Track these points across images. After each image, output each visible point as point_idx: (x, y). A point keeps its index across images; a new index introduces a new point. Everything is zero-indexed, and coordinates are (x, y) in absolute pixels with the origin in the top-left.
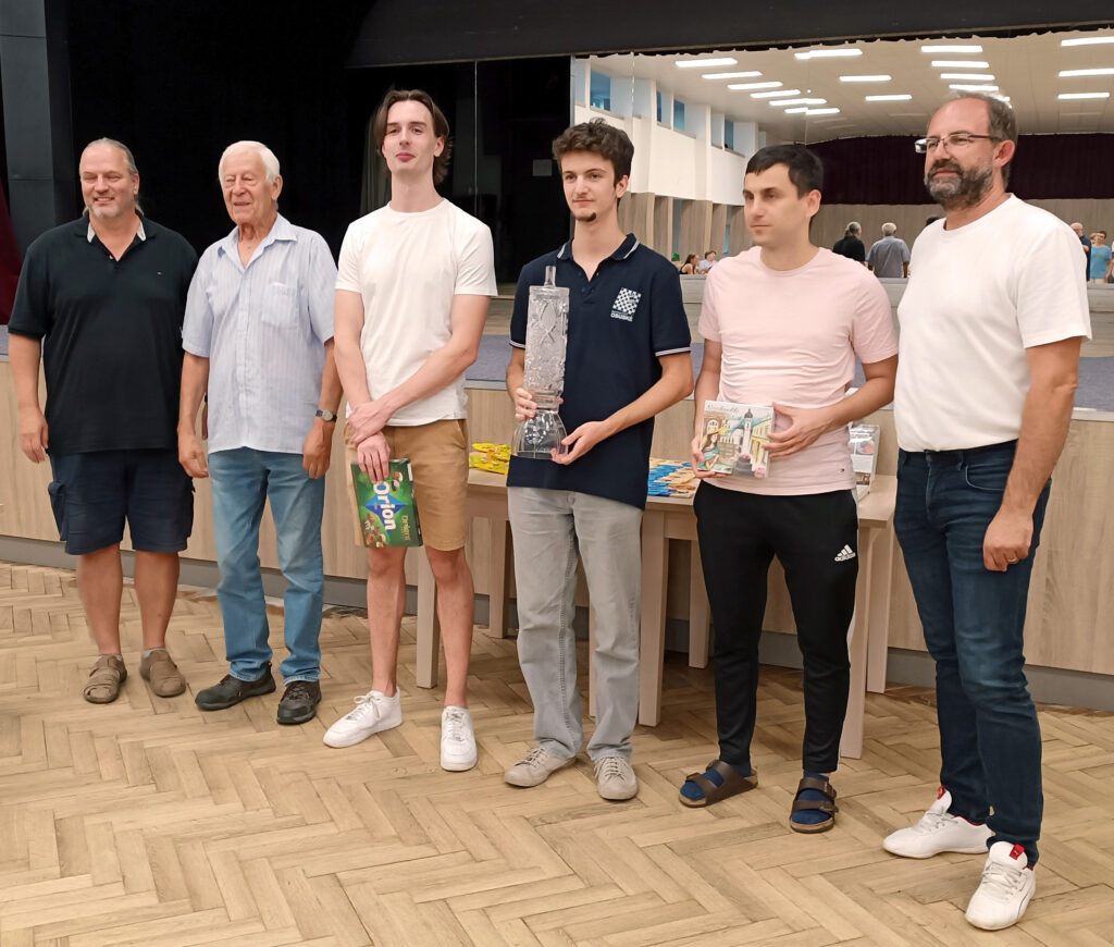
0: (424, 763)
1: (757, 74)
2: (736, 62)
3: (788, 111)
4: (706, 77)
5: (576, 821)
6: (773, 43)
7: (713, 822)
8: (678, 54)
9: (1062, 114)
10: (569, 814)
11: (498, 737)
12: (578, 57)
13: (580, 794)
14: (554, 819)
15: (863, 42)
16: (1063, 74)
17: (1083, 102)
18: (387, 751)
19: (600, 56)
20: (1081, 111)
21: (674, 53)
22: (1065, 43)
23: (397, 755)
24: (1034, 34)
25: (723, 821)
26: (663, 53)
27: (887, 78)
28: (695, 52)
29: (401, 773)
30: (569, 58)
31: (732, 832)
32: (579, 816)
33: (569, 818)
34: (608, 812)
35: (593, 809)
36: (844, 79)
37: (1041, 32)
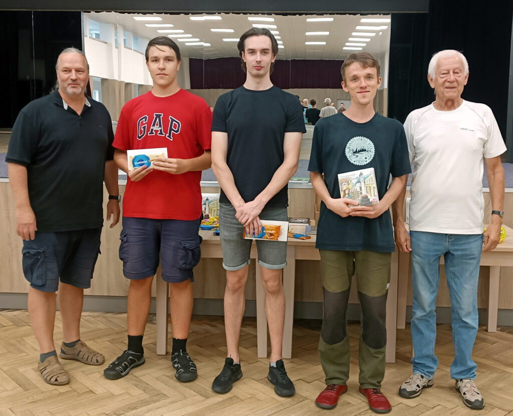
0: (43, 392)
1: (171, 25)
2: (161, 19)
3: (187, 44)
4: (147, 25)
5: (134, 411)
6: (183, 12)
7: (204, 401)
8: (136, 14)
9: (307, 51)
10: (129, 408)
11: (83, 372)
12: (85, 12)
13: (133, 396)
14: (122, 412)
15: (224, 14)
16: (307, 34)
17: (315, 45)
18: (20, 388)
19: (96, 12)
20: (314, 50)
21: (134, 13)
22: (308, 20)
23: (26, 390)
24: (298, 15)
25: (210, 399)
26: (129, 13)
27: (232, 31)
28: (144, 14)
29: (31, 399)
30: (80, 12)
31: (214, 404)
32: (135, 408)
33: (129, 410)
34: (150, 404)
35: (142, 403)
36: (213, 30)
37: (300, 14)
